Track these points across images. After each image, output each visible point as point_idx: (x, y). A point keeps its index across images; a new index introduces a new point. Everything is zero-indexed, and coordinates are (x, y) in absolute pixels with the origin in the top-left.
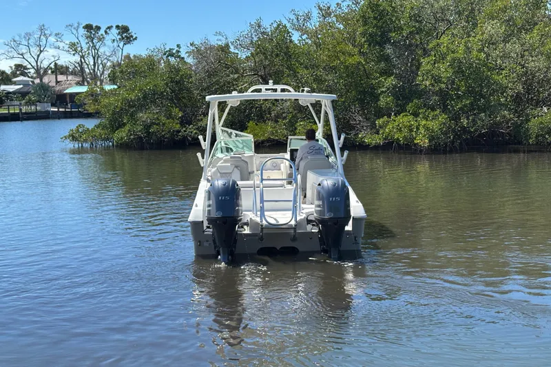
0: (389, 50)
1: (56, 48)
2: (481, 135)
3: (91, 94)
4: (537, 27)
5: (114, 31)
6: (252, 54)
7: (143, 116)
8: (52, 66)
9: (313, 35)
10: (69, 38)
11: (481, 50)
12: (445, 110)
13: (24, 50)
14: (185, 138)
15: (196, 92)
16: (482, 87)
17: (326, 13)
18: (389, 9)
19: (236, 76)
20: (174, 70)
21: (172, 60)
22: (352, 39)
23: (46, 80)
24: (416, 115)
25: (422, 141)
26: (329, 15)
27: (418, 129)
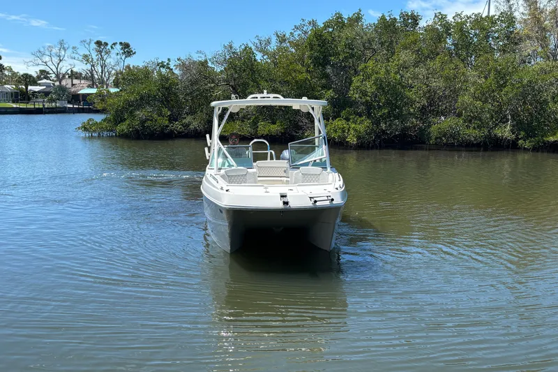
0: (329, 70)
1: (72, 58)
2: (396, 136)
3: (99, 95)
4: (439, 56)
5: (118, 47)
6: (225, 68)
7: (140, 114)
8: (69, 72)
9: (273, 55)
10: (83, 51)
11: (396, 73)
12: (369, 116)
13: (47, 59)
14: (172, 132)
15: (181, 96)
16: (397, 101)
17: (282, 39)
18: (330, 39)
19: (213, 85)
20: (164, 79)
21: (163, 70)
22: (301, 60)
23: (64, 83)
24: (347, 119)
25: (352, 139)
26: (285, 40)
27: (349, 130)
